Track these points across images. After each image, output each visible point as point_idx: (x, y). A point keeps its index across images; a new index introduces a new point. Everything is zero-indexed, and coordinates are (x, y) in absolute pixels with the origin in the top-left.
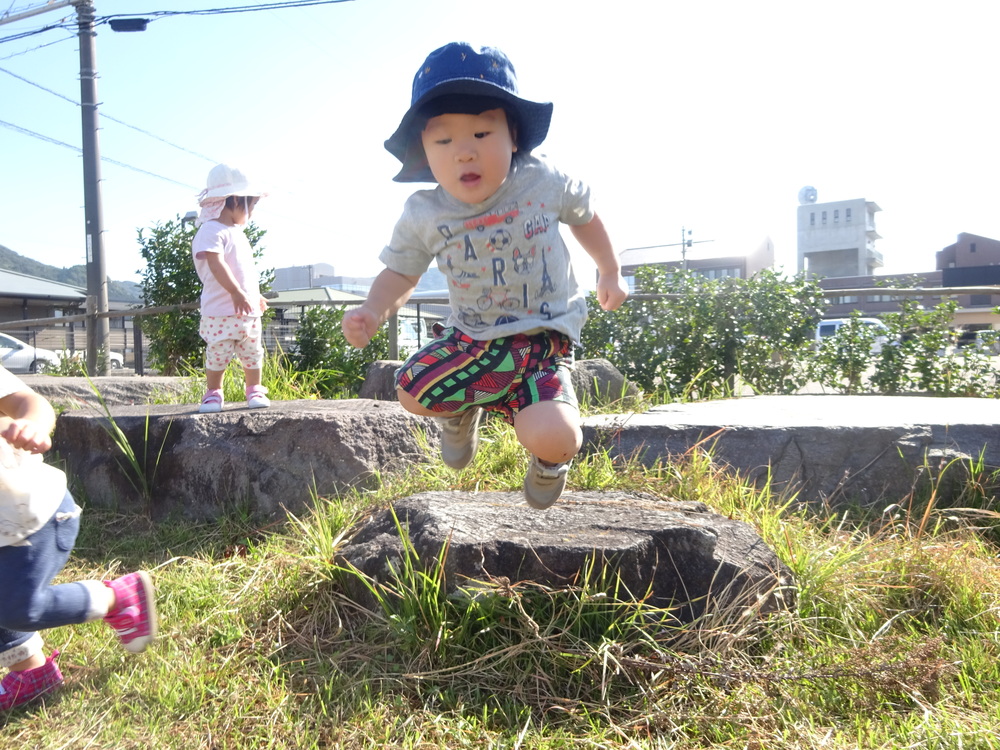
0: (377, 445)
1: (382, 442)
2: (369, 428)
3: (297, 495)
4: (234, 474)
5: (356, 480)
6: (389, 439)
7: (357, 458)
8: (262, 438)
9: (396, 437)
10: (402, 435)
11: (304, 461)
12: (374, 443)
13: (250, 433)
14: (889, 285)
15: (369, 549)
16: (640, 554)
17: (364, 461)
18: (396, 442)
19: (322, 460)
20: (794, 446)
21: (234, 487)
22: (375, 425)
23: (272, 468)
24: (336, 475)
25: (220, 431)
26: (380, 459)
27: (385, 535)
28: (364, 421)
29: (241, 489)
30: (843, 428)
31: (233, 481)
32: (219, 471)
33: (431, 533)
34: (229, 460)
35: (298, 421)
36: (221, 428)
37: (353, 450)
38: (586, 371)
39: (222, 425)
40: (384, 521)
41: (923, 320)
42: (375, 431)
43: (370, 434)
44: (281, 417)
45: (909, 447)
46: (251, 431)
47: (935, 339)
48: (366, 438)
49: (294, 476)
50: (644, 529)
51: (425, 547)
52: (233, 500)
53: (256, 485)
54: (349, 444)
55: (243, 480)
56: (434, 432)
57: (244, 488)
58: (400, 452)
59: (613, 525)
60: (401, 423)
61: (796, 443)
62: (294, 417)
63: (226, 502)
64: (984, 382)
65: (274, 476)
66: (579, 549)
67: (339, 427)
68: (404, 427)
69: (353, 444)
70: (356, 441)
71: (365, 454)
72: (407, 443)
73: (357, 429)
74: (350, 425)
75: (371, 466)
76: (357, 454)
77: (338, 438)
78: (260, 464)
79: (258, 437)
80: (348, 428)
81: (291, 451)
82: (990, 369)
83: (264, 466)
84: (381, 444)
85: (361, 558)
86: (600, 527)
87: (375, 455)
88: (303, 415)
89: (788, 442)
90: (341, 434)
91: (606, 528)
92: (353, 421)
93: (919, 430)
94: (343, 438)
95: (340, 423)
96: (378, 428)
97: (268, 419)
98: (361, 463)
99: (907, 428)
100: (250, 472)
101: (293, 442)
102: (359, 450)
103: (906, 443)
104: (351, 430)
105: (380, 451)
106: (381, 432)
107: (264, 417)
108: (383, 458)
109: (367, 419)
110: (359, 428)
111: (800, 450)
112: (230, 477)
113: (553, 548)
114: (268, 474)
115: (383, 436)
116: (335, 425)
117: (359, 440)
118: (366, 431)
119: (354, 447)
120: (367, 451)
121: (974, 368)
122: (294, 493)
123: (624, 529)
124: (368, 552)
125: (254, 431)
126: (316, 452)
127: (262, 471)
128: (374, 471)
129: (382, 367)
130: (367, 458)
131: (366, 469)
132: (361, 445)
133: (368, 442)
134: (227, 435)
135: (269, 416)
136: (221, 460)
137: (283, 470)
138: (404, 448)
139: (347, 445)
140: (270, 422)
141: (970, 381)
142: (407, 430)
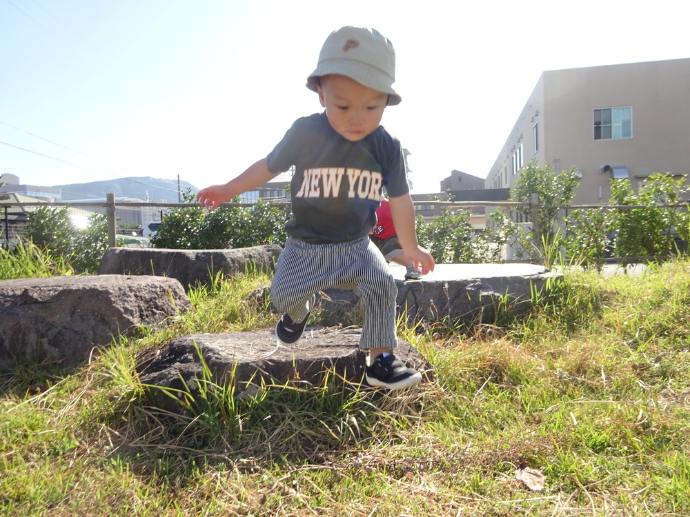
0: (139, 306)
1: (142, 304)
2: (132, 294)
3: (80, 346)
4: (24, 334)
5: (125, 332)
6: (147, 301)
7: (125, 315)
8: (47, 304)
9: (151, 300)
10: (155, 298)
11: (84, 320)
12: (137, 304)
13: (36, 302)
14: (436, 199)
15: (170, 374)
16: (354, 358)
17: (130, 318)
18: (151, 303)
19: (98, 319)
20: (411, 293)
21: (24, 344)
22: (136, 292)
23: (58, 327)
24: (110, 329)
25: (8, 301)
26: (141, 316)
27: (178, 363)
28: (128, 289)
29: (31, 344)
30: (437, 282)
31: (24, 340)
32: (9, 332)
33: (217, 358)
34: (19, 323)
35: (78, 290)
36: (8, 299)
37: (123, 310)
38: (267, 253)
39: (8, 296)
40: (169, 355)
41: (454, 220)
42: (136, 296)
43: (133, 299)
44: (61, 289)
45: (471, 290)
46: (37, 300)
47: (462, 231)
48: (131, 301)
49: (76, 332)
50: (351, 344)
51: (215, 368)
52: (24, 354)
53: (45, 340)
54: (119, 306)
55: (32, 337)
56: (176, 296)
57: (34, 344)
58: (155, 310)
59: (331, 344)
60: (153, 290)
61: (412, 291)
62: (74, 288)
63: (18, 355)
64: (487, 255)
65: (60, 332)
66: (318, 359)
67: (111, 294)
68: (156, 293)
69: (122, 306)
70: (123, 304)
71: (131, 313)
72: (159, 304)
73: (123, 295)
74: (118, 292)
75: (136, 321)
76: (126, 313)
77: (111, 302)
78: (47, 324)
79: (44, 304)
80: (117, 295)
81: (72, 313)
82: (490, 249)
83: (51, 326)
84: (141, 305)
85: (165, 380)
86: (322, 346)
87: (138, 314)
88: (81, 286)
89: (408, 291)
90: (113, 299)
91: (327, 346)
92: (120, 289)
93: (474, 281)
94: (114, 302)
95: (111, 291)
96: (138, 294)
97: (49, 291)
98: (128, 320)
99: (469, 280)
100: (38, 331)
101: (74, 306)
102: (126, 310)
103: (470, 289)
104: (119, 296)
105: (141, 310)
106: (141, 297)
107: (45, 289)
108: (143, 315)
109: (130, 287)
110: (124, 294)
111: (414, 295)
112: (20, 336)
113: (301, 360)
114: (53, 332)
115: (142, 300)
116: (107, 292)
117: (126, 303)
118: (129, 296)
119: (123, 308)
120: (132, 311)
121: (482, 248)
122: (77, 344)
123: (339, 346)
124: (170, 376)
125: (40, 300)
126: (93, 313)
127: (49, 330)
128: (138, 325)
129: (117, 252)
130: (132, 315)
131: (132, 323)
132: (128, 306)
133: (132, 304)
134: (14, 304)
135: (50, 288)
136: (11, 324)
137: (65, 328)
138: (157, 308)
139: (118, 306)
140: (52, 292)
141: (480, 256)
142: (158, 295)
